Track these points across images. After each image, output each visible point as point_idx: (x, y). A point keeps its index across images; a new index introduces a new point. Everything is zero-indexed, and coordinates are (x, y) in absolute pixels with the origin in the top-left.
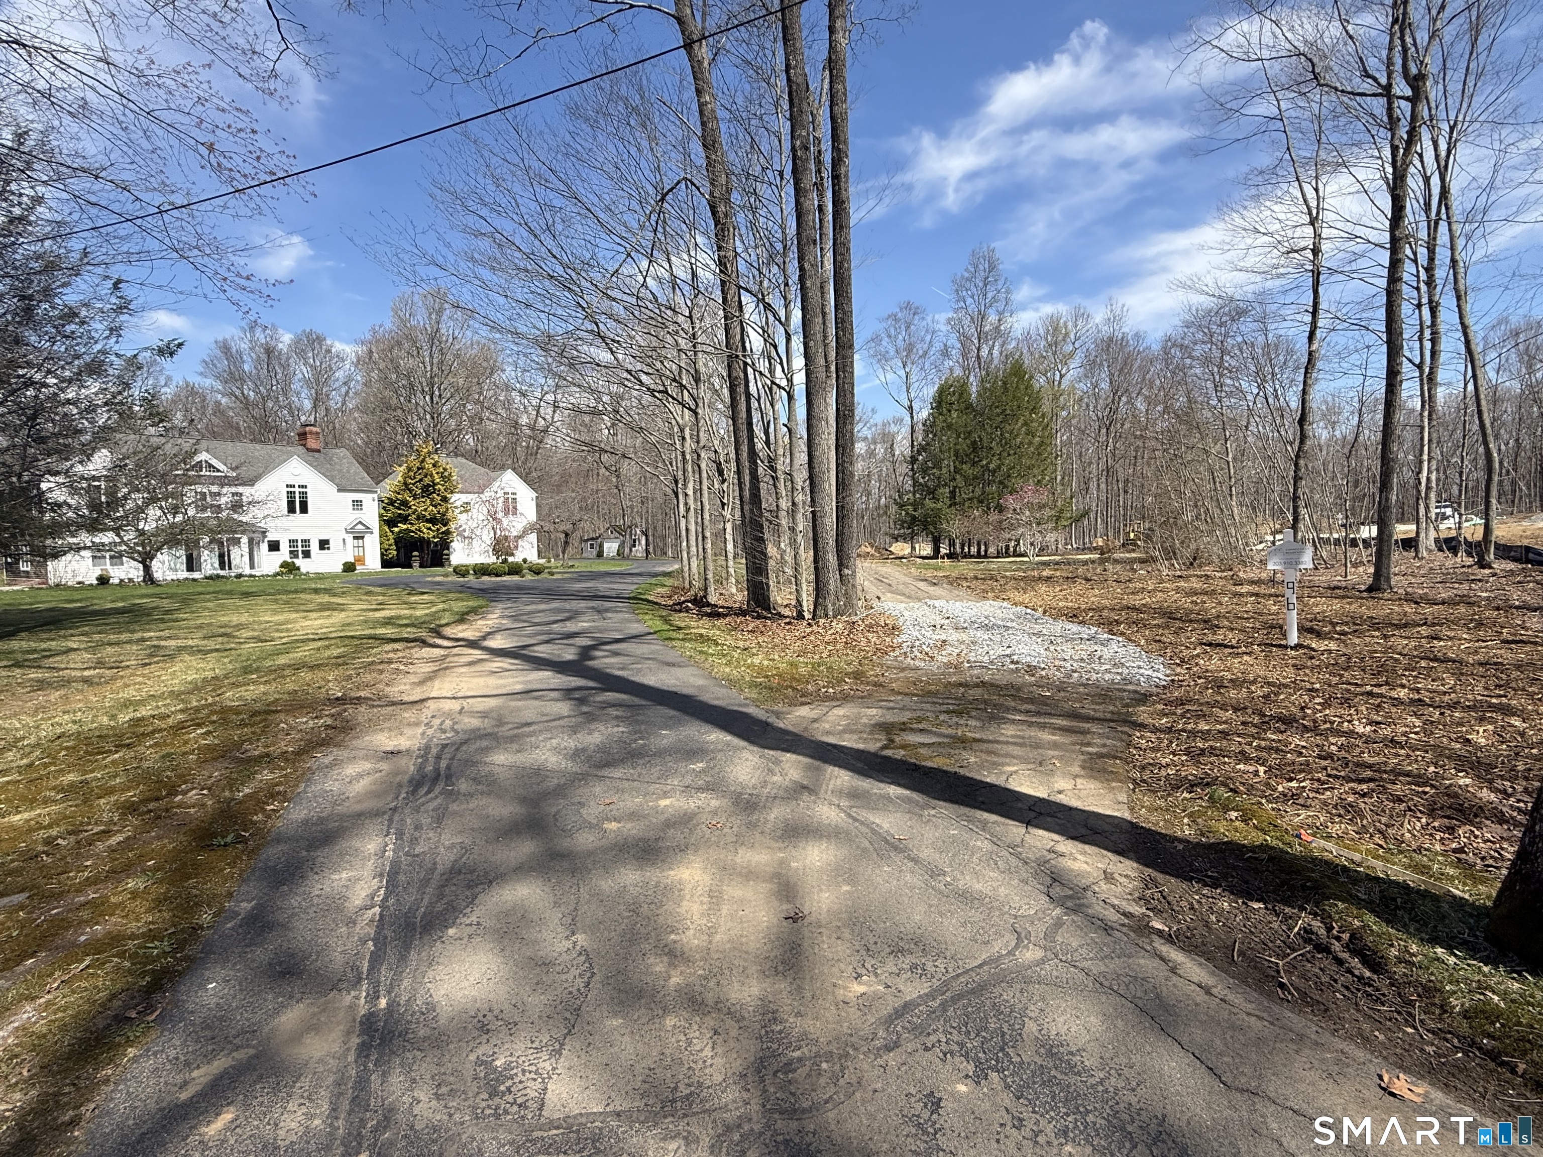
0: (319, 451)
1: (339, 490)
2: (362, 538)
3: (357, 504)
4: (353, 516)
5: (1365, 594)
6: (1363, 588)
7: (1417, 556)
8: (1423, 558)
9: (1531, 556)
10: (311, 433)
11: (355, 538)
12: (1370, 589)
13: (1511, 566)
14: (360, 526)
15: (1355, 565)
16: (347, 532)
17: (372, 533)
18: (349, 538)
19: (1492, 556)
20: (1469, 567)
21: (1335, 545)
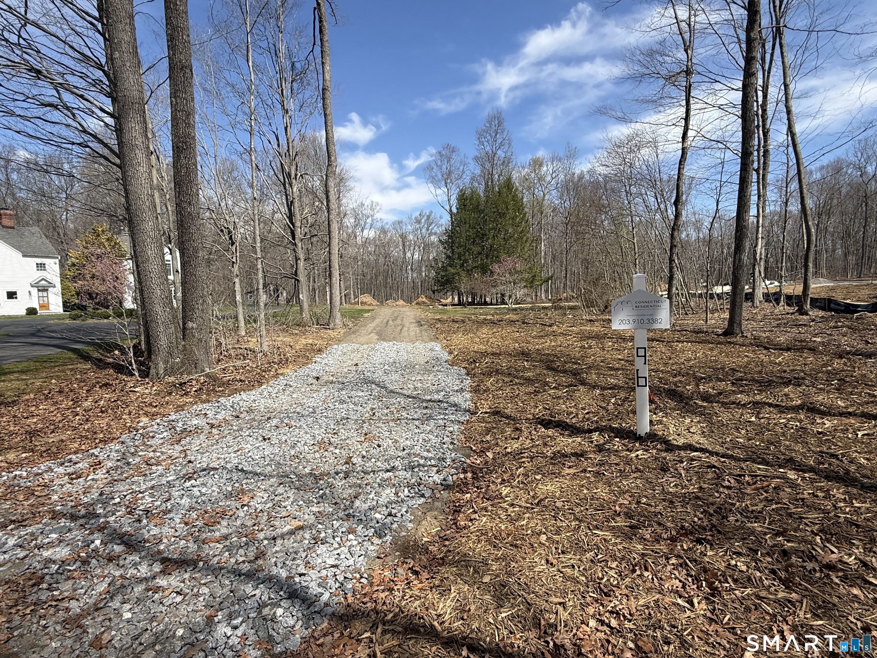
0: (13, 228)
1: (24, 256)
2: (47, 290)
3: (41, 267)
4: (37, 275)
5: (722, 339)
6: (720, 331)
7: (753, 305)
8: (757, 307)
9: (832, 305)
10: (5, 214)
11: (39, 290)
12: (726, 334)
13: (821, 313)
14: (43, 282)
15: (713, 312)
16: (32, 286)
17: (54, 287)
18: (34, 291)
19: (808, 306)
20: (792, 314)
21: (699, 297)
